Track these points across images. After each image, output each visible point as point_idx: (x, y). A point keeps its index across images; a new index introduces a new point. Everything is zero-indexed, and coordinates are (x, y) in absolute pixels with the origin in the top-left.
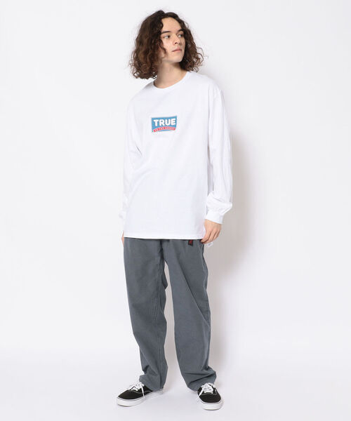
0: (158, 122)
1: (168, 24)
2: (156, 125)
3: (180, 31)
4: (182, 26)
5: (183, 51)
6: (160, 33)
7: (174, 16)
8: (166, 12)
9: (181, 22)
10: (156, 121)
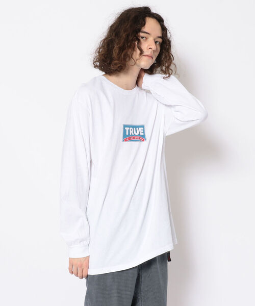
0: (129, 130)
1: (151, 26)
2: (127, 134)
3: (159, 37)
4: (163, 34)
5: (154, 59)
6: (139, 30)
7: (160, 20)
8: (153, 11)
9: (164, 29)
10: (127, 129)
